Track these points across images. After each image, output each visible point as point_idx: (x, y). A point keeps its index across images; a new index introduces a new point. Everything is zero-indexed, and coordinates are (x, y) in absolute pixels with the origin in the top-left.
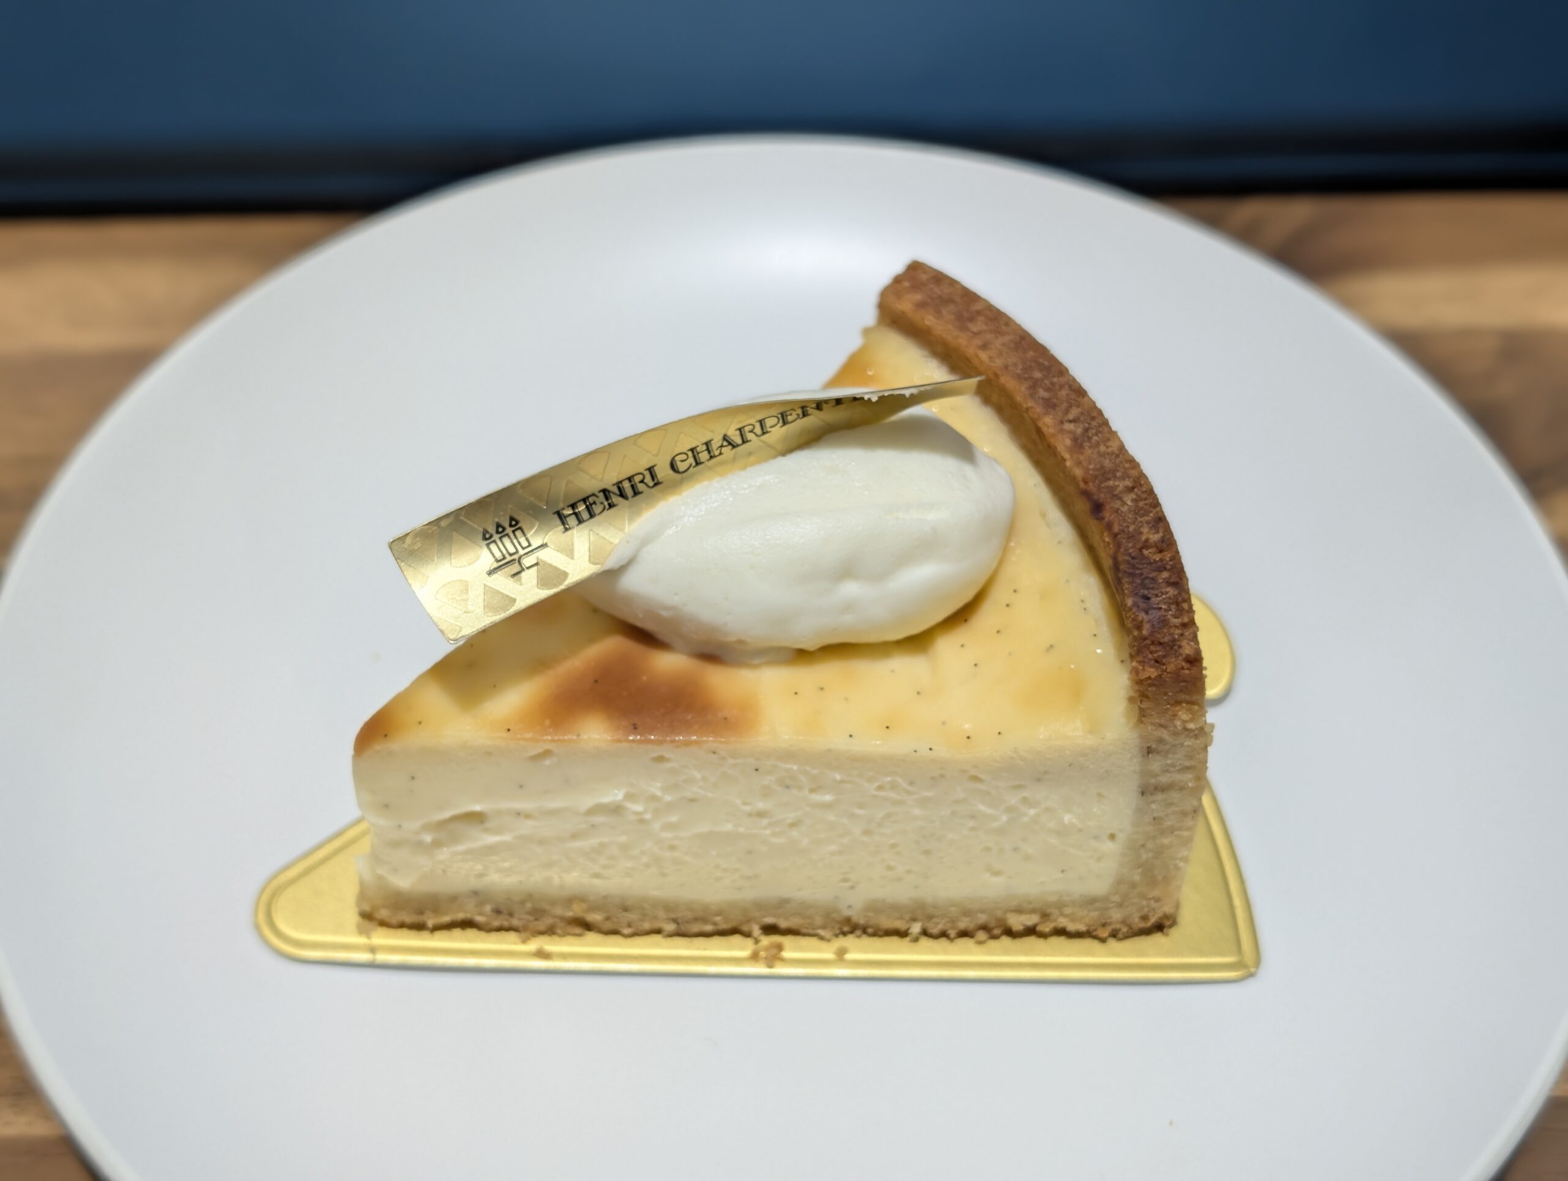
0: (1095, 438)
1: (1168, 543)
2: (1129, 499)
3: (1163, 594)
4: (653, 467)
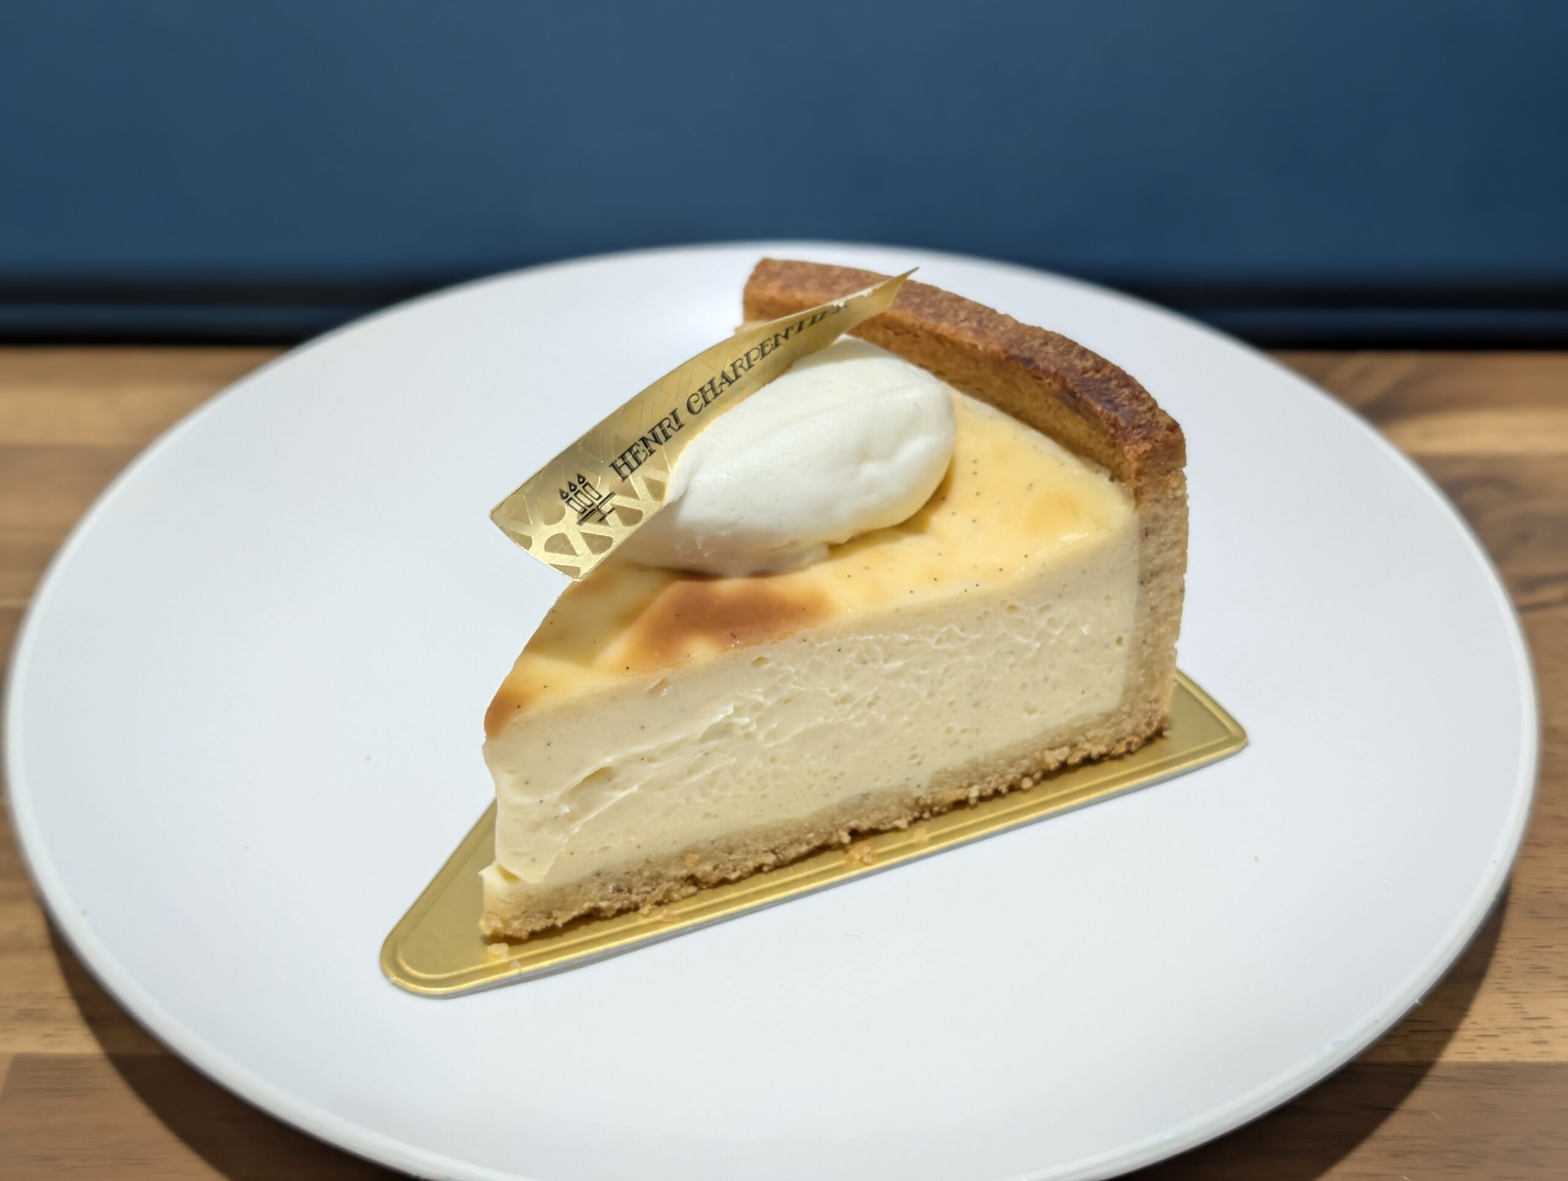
0: (991, 325)
1: (1101, 364)
2: (1050, 349)
3: (1121, 395)
4: (675, 410)
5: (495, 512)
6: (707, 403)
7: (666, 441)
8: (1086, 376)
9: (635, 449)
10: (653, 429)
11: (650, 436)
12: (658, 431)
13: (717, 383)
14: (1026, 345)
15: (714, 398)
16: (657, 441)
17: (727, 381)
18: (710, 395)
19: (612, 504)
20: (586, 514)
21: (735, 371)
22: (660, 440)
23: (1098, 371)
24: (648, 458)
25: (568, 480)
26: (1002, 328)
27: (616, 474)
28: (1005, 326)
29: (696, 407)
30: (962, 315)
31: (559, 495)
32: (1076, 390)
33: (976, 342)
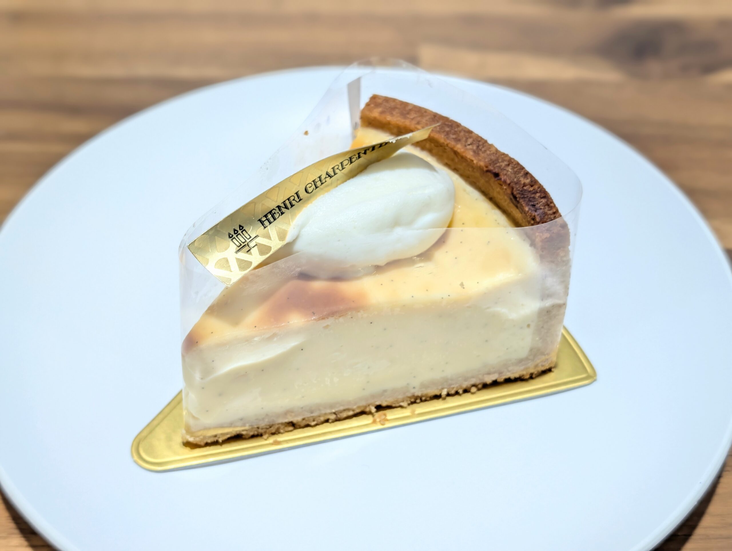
0: (483, 149)
1: (534, 182)
2: (509, 169)
3: (540, 202)
4: (298, 192)
5: (191, 245)
6: (316, 187)
7: (291, 207)
8: (525, 188)
9: (273, 212)
10: (285, 201)
11: (283, 205)
12: (287, 202)
13: (323, 177)
14: (498, 165)
15: (321, 185)
16: (286, 208)
17: (329, 176)
18: (319, 183)
19: (256, 242)
20: (241, 248)
21: (334, 171)
22: (288, 207)
23: (532, 186)
24: (280, 217)
25: (233, 228)
26: (488, 152)
27: (261, 225)
28: (490, 151)
29: (310, 190)
30: (470, 141)
31: (228, 236)
32: (517, 196)
33: (473, 159)
